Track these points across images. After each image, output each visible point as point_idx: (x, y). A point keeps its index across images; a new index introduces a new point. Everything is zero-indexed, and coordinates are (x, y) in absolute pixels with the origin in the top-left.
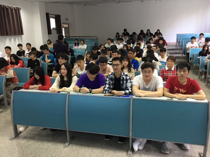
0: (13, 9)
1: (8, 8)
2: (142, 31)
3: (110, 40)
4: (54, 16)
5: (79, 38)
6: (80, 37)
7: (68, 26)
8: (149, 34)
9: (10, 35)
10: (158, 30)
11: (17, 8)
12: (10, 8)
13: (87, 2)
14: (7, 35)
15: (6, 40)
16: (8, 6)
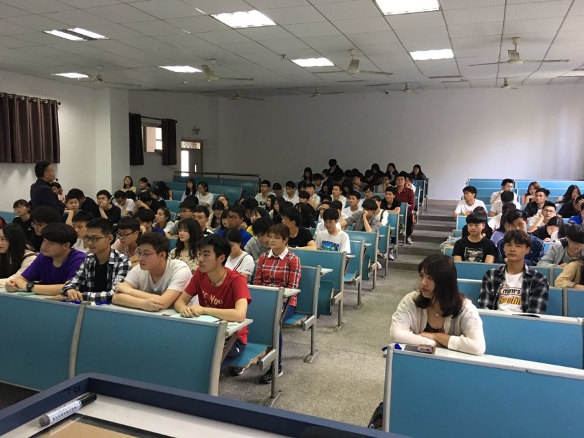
0: (39, 103)
1: (25, 101)
2: (375, 166)
3: (266, 185)
4: (160, 122)
5: (217, 176)
6: (219, 174)
7: (201, 146)
8: (393, 173)
9: (23, 162)
10: (418, 166)
11: (49, 100)
12: (31, 100)
13: (238, 92)
14: (14, 161)
15: (10, 173)
16: (26, 97)
